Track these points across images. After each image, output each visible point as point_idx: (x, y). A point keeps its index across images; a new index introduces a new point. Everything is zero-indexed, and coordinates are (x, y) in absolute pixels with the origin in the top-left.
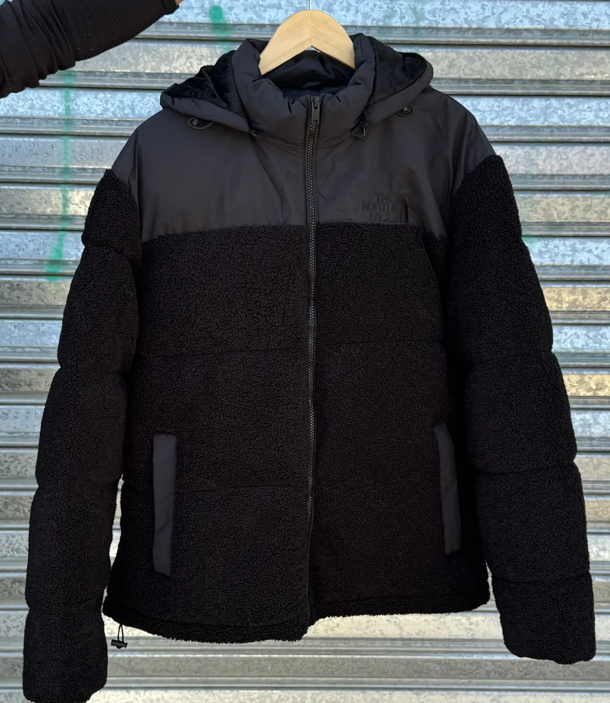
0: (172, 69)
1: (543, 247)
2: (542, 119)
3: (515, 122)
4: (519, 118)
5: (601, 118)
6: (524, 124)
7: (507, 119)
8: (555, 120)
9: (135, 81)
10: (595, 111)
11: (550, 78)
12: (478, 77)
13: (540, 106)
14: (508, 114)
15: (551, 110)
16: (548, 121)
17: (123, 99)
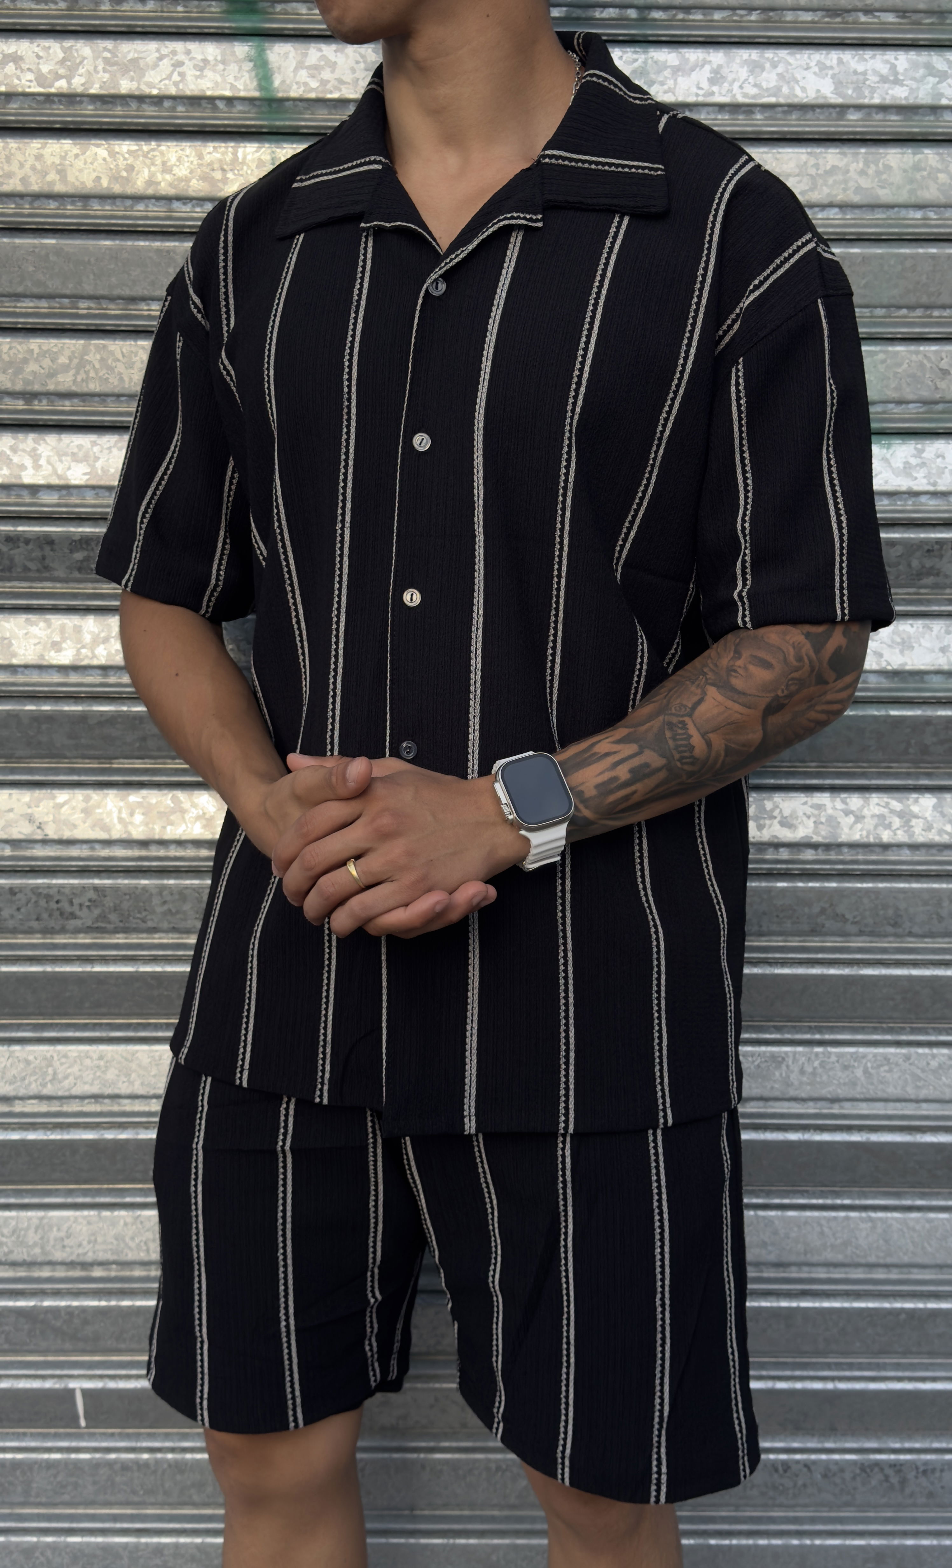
1: (915, 456)
4: (858, 189)
7: (837, 190)
12: (773, 100)
13: (902, 165)
17: (41, 151)
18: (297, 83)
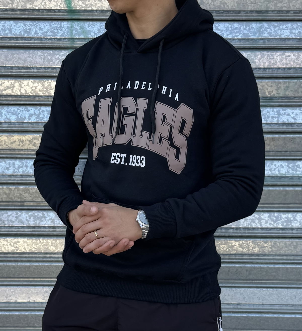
0: (33, 6)
2: (258, 35)
3: (241, 37)
4: (244, 34)
5: (294, 33)
6: (247, 38)
7: (236, 35)
8: (265, 35)
9: (12, 14)
10: (290, 29)
11: (262, 9)
13: (256, 27)
14: (237, 32)
15: (263, 29)
16: (262, 37)
18: (78, 5)
